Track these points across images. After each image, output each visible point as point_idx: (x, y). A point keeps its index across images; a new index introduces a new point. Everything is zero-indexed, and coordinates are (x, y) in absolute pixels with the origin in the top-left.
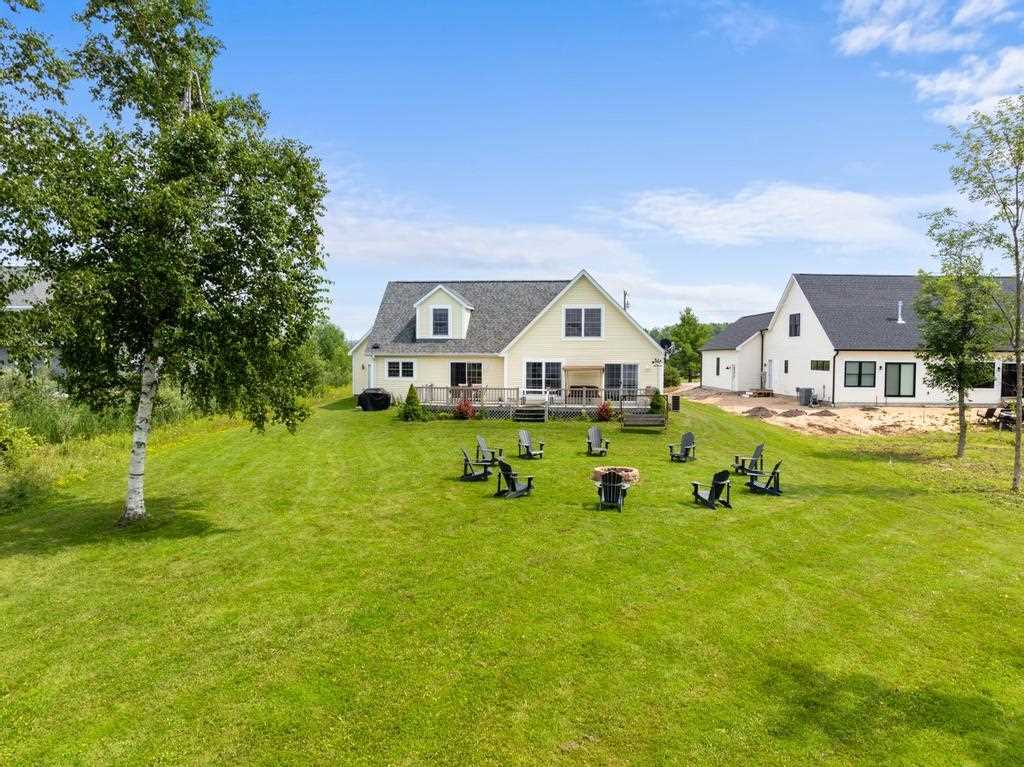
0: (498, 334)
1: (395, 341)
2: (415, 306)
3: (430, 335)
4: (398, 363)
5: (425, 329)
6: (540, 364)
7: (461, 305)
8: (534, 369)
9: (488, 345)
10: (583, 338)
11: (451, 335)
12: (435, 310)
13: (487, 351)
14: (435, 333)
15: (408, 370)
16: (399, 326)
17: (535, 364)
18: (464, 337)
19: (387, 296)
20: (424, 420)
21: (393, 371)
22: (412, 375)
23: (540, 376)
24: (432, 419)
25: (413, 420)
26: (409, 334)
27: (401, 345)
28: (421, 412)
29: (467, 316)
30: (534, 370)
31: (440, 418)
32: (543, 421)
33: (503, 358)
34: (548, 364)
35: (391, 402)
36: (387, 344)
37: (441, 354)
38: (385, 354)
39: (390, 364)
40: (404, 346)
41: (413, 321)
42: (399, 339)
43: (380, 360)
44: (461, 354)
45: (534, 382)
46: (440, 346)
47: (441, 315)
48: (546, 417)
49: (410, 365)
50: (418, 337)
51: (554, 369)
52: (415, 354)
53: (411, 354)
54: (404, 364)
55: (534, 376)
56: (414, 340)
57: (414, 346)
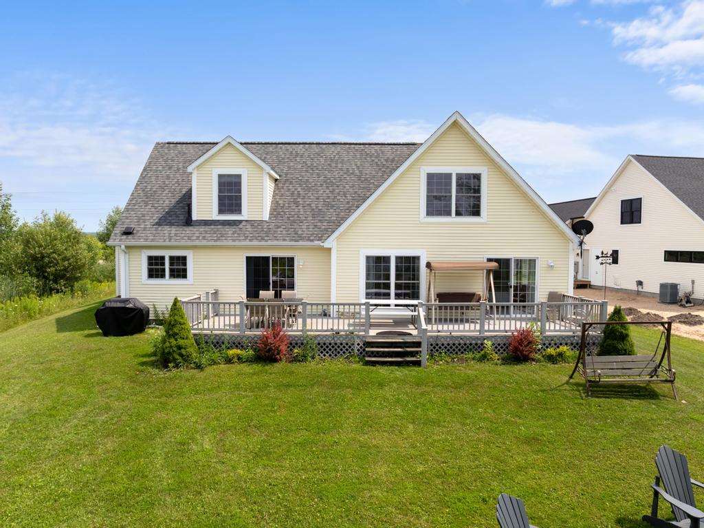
0: (317, 214)
1: (159, 224)
2: (190, 169)
3: (214, 215)
4: (163, 258)
5: (205, 206)
6: (386, 259)
7: (262, 169)
8: (377, 265)
9: (304, 229)
10: (453, 219)
11: (245, 215)
12: (220, 176)
13: (301, 238)
14: (221, 211)
15: (179, 269)
16: (167, 201)
17: (379, 260)
18: (266, 217)
19: (153, 159)
20: (199, 367)
21: (156, 269)
22: (185, 276)
23: (388, 277)
24: (214, 363)
25: (177, 366)
26: (181, 213)
27: (167, 230)
28: (193, 351)
29: (269, 186)
30: (377, 269)
31: (229, 361)
32: (418, 363)
33: (329, 249)
34: (399, 259)
35: (152, 317)
36: (145, 229)
37: (231, 243)
38: (142, 242)
39: (150, 258)
40: (174, 230)
41: (188, 195)
42: (167, 219)
43: (135, 253)
44: (263, 243)
45: (377, 286)
46: (229, 231)
47: (230, 184)
48: (424, 356)
49: (183, 260)
50: (194, 217)
51: (408, 266)
52: (190, 243)
53: (183, 243)
54: (172, 258)
55: (378, 277)
56: (188, 222)
57: (188, 230)
